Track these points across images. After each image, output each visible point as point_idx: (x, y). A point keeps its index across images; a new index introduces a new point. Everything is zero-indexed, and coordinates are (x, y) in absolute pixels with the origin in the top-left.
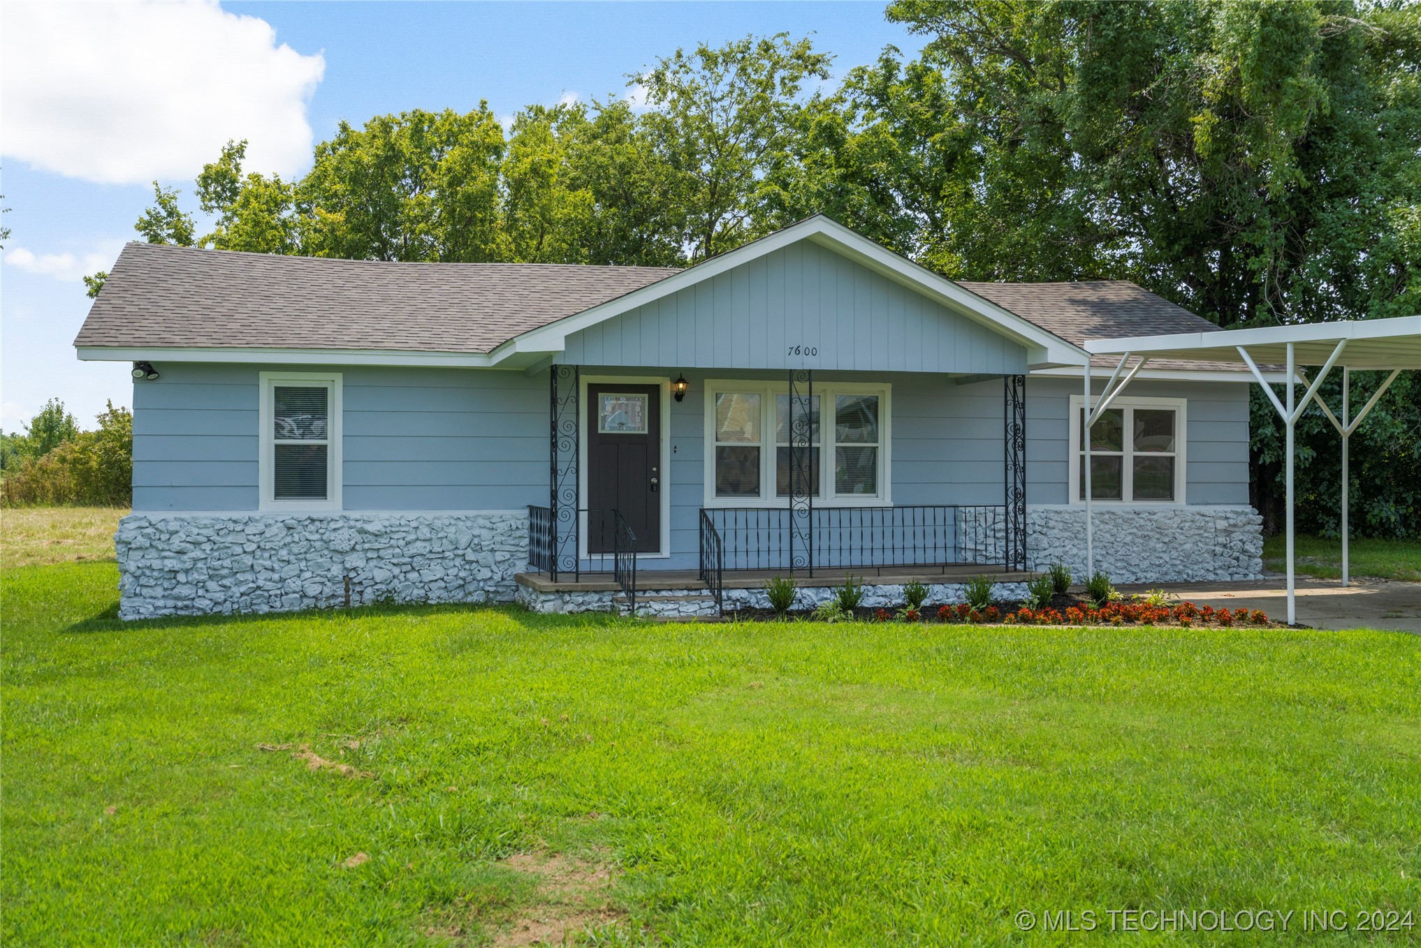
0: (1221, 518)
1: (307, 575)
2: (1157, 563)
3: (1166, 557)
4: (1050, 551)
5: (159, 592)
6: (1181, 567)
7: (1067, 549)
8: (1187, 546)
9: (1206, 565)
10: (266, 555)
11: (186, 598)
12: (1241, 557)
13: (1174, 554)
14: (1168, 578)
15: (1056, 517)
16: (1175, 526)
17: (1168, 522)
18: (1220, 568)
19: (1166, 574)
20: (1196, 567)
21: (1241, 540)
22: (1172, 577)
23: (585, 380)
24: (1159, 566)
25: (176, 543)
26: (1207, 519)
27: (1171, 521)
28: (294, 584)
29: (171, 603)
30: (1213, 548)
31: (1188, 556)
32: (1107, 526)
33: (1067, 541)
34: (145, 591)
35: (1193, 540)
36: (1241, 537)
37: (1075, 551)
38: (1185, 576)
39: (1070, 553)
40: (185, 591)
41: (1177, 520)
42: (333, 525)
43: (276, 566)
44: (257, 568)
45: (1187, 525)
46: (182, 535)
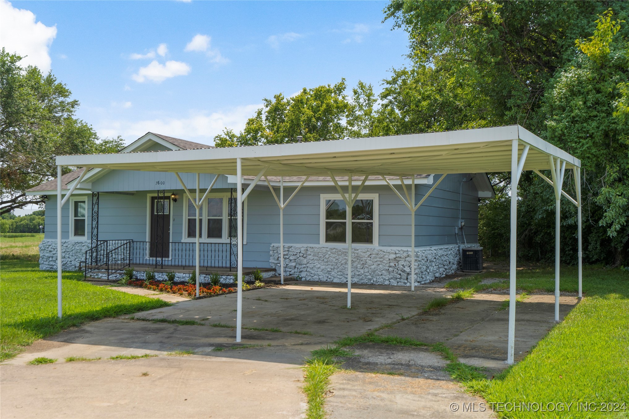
0: (393, 253)
1: (77, 260)
2: (357, 274)
3: (362, 271)
4: (307, 265)
5: (47, 263)
6: (370, 277)
7: (315, 265)
8: (373, 267)
9: (383, 276)
10: (68, 253)
11: (52, 265)
12: (402, 273)
13: (366, 270)
14: (362, 281)
15: (312, 250)
16: (366, 256)
17: (362, 254)
18: (392, 278)
19: (362, 279)
20: (378, 277)
21: (403, 265)
22: (365, 281)
23: (149, 196)
24: (359, 275)
25: (50, 249)
26: (384, 253)
27: (364, 254)
28: (73, 263)
29: (49, 266)
30: (387, 268)
31: (374, 272)
32: (334, 255)
33: (316, 261)
34: (44, 262)
35: (377, 263)
36: (403, 264)
37: (319, 266)
38: (372, 281)
39: (316, 266)
40: (51, 263)
41: (368, 253)
42: (83, 245)
43: (70, 257)
44: (66, 257)
45: (374, 256)
46: (51, 246)
